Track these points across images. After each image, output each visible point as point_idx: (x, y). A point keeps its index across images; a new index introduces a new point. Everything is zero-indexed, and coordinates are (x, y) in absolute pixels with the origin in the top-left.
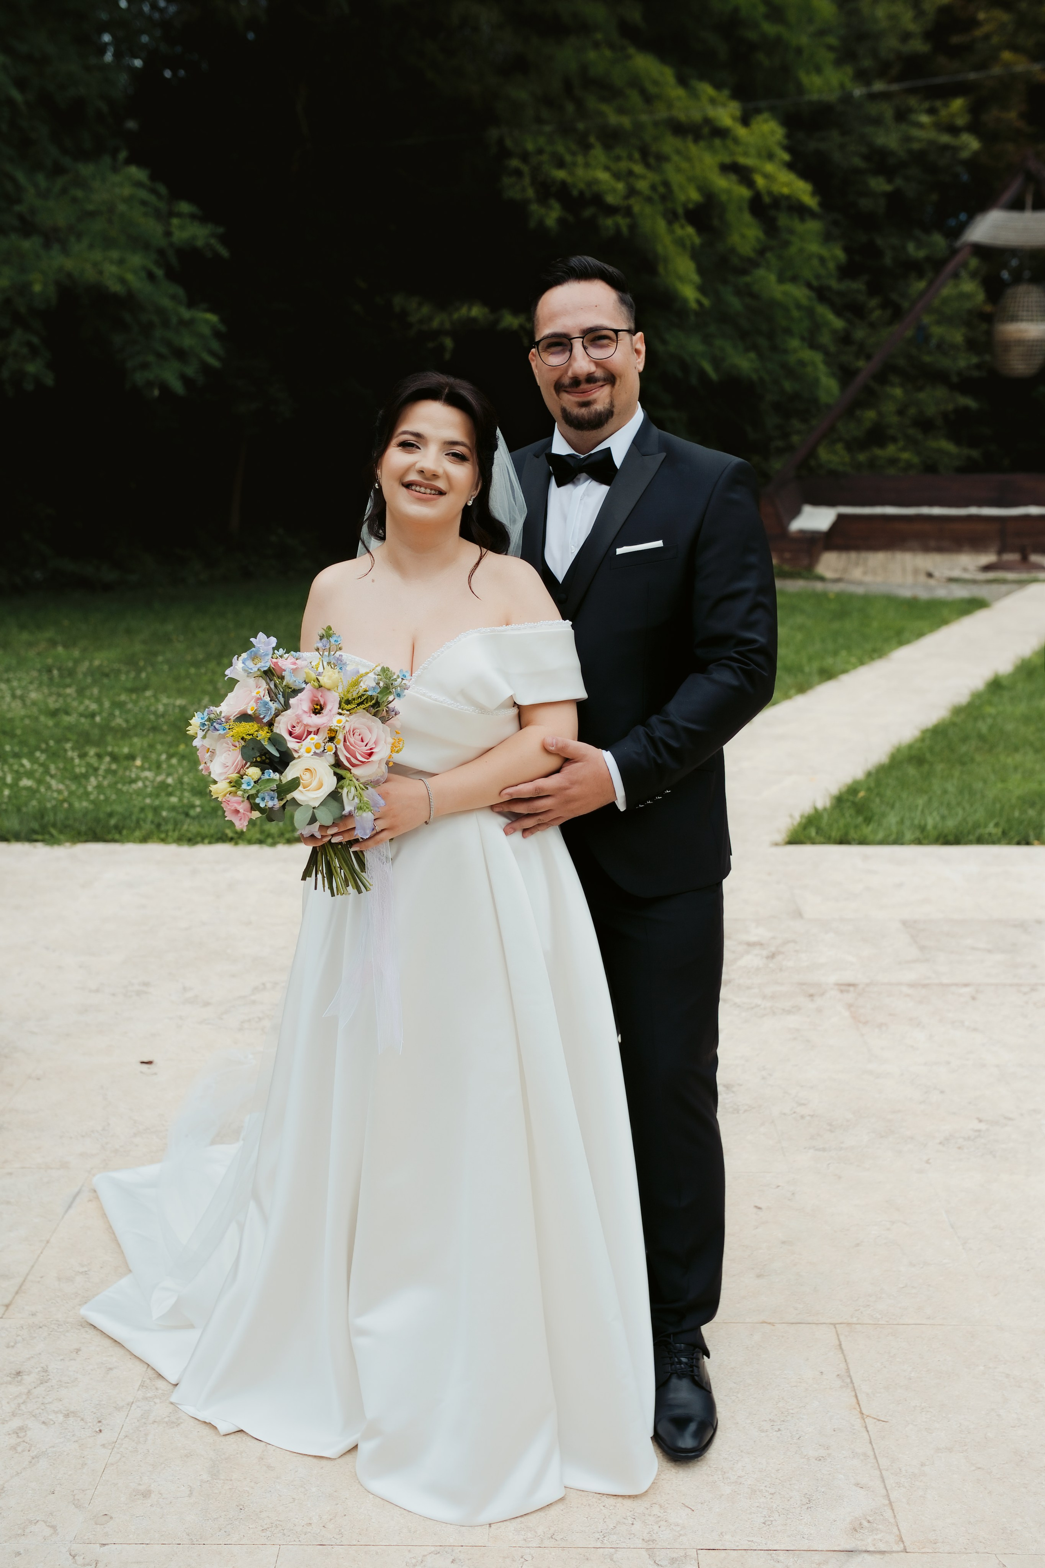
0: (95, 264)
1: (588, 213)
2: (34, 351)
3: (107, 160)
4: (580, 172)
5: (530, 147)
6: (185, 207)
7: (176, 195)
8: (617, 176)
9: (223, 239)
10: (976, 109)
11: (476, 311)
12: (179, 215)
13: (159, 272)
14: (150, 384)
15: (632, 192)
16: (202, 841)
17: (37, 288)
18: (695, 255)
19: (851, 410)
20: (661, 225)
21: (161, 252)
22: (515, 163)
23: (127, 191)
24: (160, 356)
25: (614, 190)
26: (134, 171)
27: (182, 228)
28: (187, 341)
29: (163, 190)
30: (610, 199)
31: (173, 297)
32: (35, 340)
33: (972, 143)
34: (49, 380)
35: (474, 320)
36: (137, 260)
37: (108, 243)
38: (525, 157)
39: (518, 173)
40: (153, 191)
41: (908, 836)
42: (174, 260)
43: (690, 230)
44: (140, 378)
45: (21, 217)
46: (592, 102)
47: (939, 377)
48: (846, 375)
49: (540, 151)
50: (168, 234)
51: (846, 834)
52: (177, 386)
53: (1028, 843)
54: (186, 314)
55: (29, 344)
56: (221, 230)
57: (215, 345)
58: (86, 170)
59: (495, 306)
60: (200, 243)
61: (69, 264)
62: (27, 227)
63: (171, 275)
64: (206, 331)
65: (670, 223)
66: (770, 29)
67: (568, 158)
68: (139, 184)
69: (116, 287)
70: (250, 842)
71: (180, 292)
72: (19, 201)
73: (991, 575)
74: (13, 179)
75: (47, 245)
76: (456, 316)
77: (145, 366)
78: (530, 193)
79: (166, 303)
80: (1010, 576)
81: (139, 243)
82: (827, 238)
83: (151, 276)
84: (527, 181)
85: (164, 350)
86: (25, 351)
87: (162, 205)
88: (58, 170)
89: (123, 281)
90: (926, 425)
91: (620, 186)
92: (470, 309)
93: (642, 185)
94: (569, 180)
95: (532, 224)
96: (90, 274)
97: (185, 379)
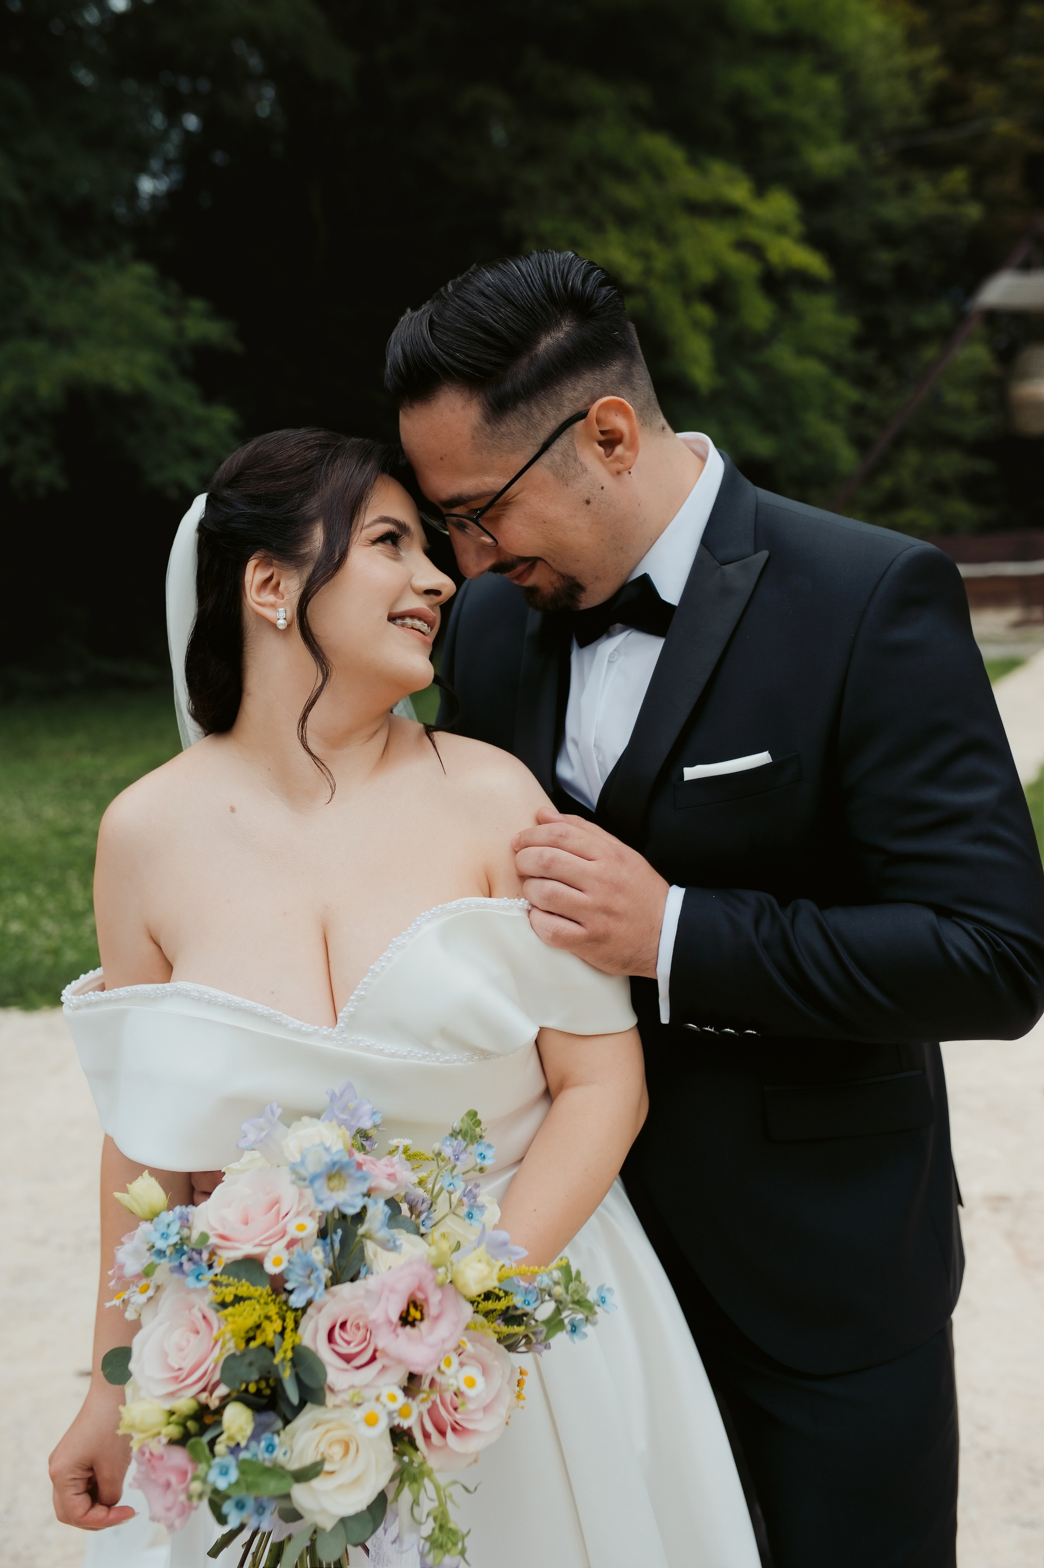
0: (104, 364)
2: (45, 456)
3: (114, 257)
5: (548, 230)
6: (197, 305)
7: (188, 292)
8: (634, 255)
9: (238, 336)
10: (978, 179)
12: (192, 313)
13: (172, 370)
15: (649, 271)
17: (44, 391)
18: (713, 334)
19: (870, 476)
20: (678, 306)
21: (173, 349)
23: (132, 288)
24: (174, 456)
25: (632, 270)
26: (140, 268)
27: (196, 326)
28: (205, 440)
29: (173, 286)
30: (627, 280)
31: (186, 395)
32: (45, 445)
33: (973, 212)
34: (62, 483)
36: (146, 358)
37: (116, 342)
38: (543, 240)
40: (162, 288)
42: (188, 357)
43: (706, 310)
44: (157, 478)
45: (27, 319)
46: (607, 185)
47: (952, 441)
48: (862, 443)
50: (181, 331)
54: (201, 412)
55: (39, 449)
56: (236, 326)
58: (95, 269)
60: (217, 342)
61: (78, 365)
62: (34, 329)
63: (185, 372)
64: (222, 429)
65: (686, 303)
66: (776, 105)
68: (146, 282)
69: (127, 387)
71: (195, 389)
72: (24, 303)
73: (1021, 632)
74: (20, 283)
75: (55, 347)
77: (162, 466)
79: (179, 401)
81: (148, 340)
82: (842, 308)
83: (163, 375)
85: (178, 449)
86: (35, 456)
87: (173, 303)
88: (65, 270)
89: (131, 379)
90: (941, 488)
91: (638, 265)
93: (659, 265)
96: (99, 374)
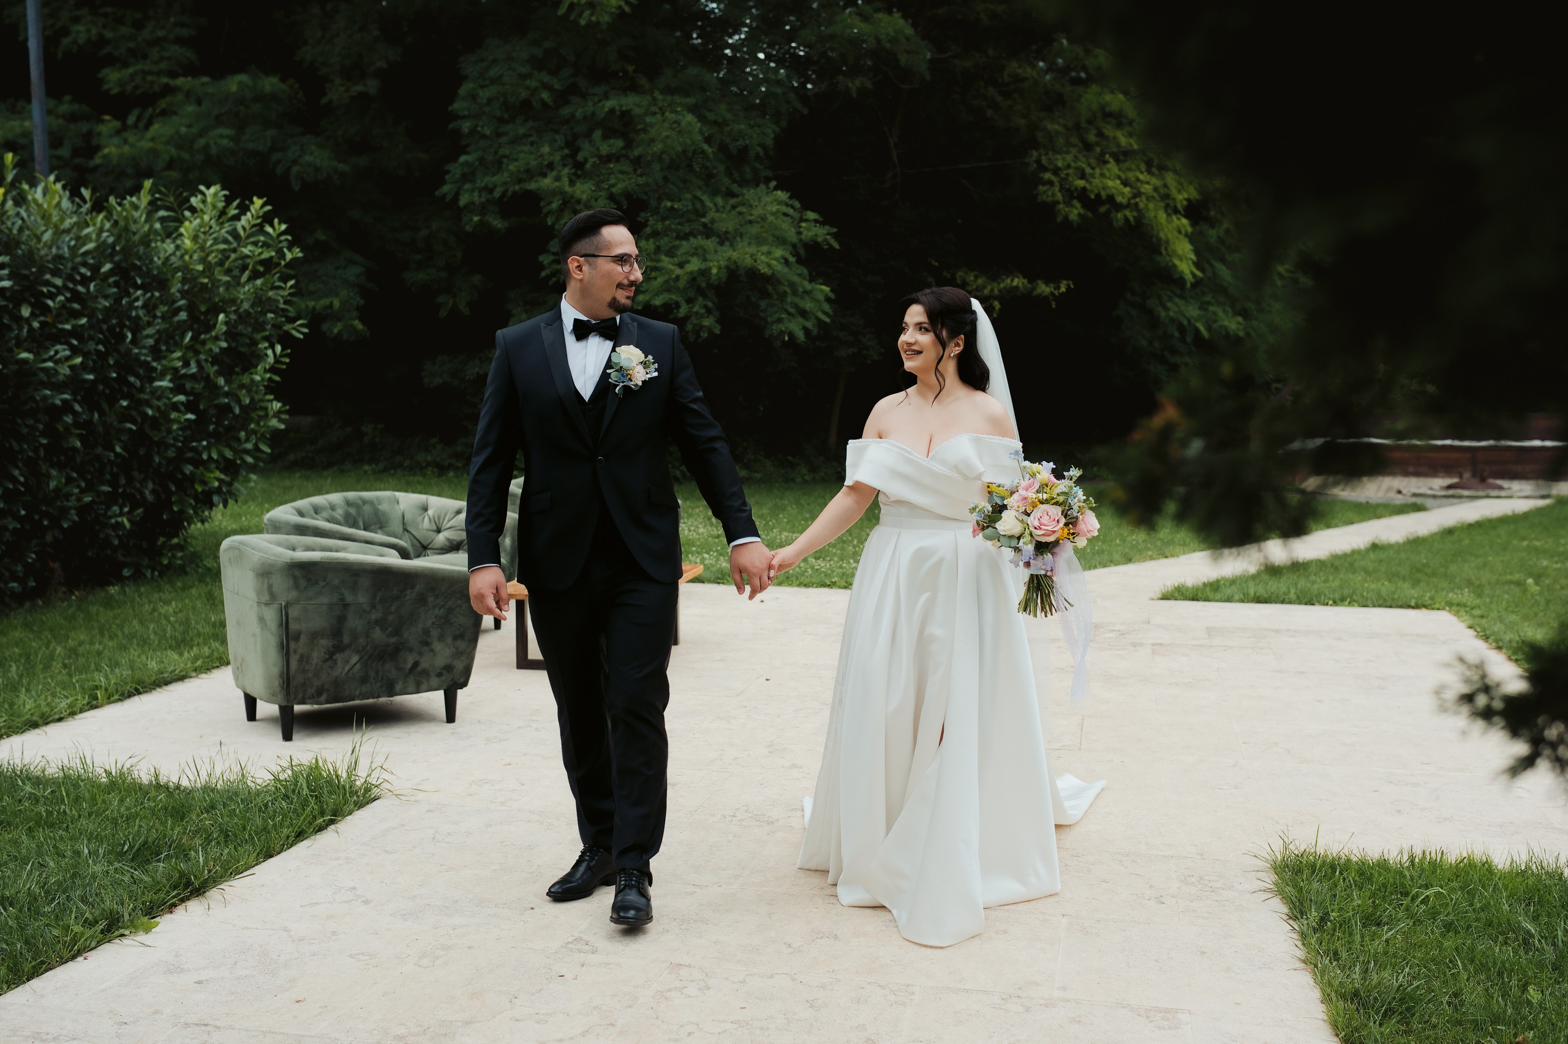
0: (752, 255)
1: (1103, 209)
2: (709, 311)
3: (763, 187)
4: (1097, 181)
5: (1060, 164)
6: (811, 215)
7: (806, 207)
8: (1125, 183)
9: (835, 236)
11: (1018, 282)
12: (806, 221)
13: (792, 259)
14: (782, 332)
15: (1137, 194)
16: (812, 586)
17: (714, 271)
18: (1191, 238)
20: (1162, 216)
21: (794, 246)
22: (1047, 176)
23: (774, 208)
24: (789, 314)
25: (1123, 194)
26: (782, 195)
27: (809, 230)
28: (808, 305)
29: (797, 204)
30: (1119, 199)
31: (800, 275)
32: (710, 304)
34: (718, 331)
35: (1017, 287)
36: (779, 252)
37: (759, 240)
38: (1056, 171)
39: (1051, 183)
40: (792, 207)
41: (1236, 597)
42: (802, 251)
43: (1184, 221)
44: (776, 328)
45: (705, 225)
46: (1109, 131)
49: (1069, 166)
50: (799, 233)
51: (1197, 595)
52: (800, 335)
53: (1313, 604)
54: (808, 286)
55: (705, 307)
56: (835, 230)
57: (827, 307)
58: (750, 194)
59: (1032, 279)
60: (820, 239)
61: (735, 255)
62: (708, 232)
63: (799, 261)
64: (821, 297)
65: (1169, 215)
67: (1088, 170)
68: (780, 203)
69: (764, 270)
70: (840, 587)
71: (805, 271)
72: (704, 216)
73: (1451, 492)
74: (702, 202)
75: (721, 243)
76: (1002, 285)
77: (780, 320)
78: (1059, 196)
79: (796, 279)
80: (1465, 493)
81: (781, 241)
83: (786, 262)
84: (1057, 189)
85: (792, 311)
86: (703, 311)
87: (796, 215)
88: (731, 194)
89: (769, 266)
91: (1127, 190)
92: (1012, 280)
93: (1147, 189)
94: (1088, 186)
95: (1059, 219)
96: (748, 261)
97: (806, 331)
